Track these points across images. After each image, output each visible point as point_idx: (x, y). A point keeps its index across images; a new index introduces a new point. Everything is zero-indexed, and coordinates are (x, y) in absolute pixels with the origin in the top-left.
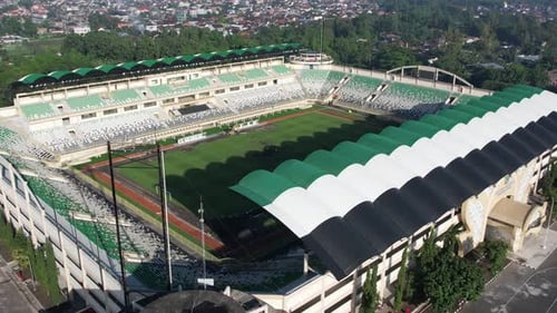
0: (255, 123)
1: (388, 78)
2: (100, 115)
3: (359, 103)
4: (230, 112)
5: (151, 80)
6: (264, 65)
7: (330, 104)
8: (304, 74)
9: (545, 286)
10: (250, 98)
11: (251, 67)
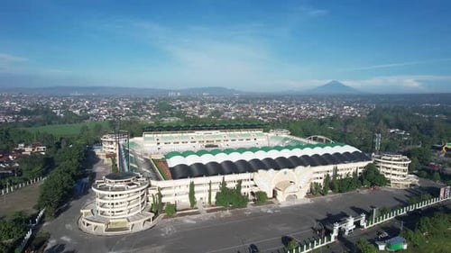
2: (172, 144)
10: (239, 145)
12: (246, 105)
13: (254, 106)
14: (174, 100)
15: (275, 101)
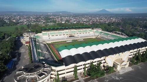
0: (82, 40)
1: (111, 34)
2: (55, 36)
3: (104, 38)
4: (78, 37)
5: (65, 31)
6: (87, 30)
7: (99, 38)
8: (95, 32)
9: (121, 78)
10: (83, 35)
11: (85, 30)
12: (77, 18)
13: (79, 18)
14: (50, 16)
15: (86, 16)
